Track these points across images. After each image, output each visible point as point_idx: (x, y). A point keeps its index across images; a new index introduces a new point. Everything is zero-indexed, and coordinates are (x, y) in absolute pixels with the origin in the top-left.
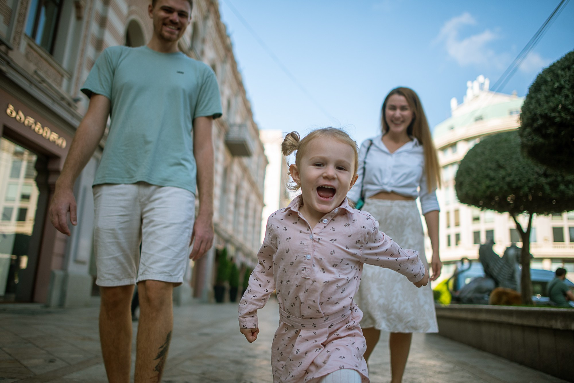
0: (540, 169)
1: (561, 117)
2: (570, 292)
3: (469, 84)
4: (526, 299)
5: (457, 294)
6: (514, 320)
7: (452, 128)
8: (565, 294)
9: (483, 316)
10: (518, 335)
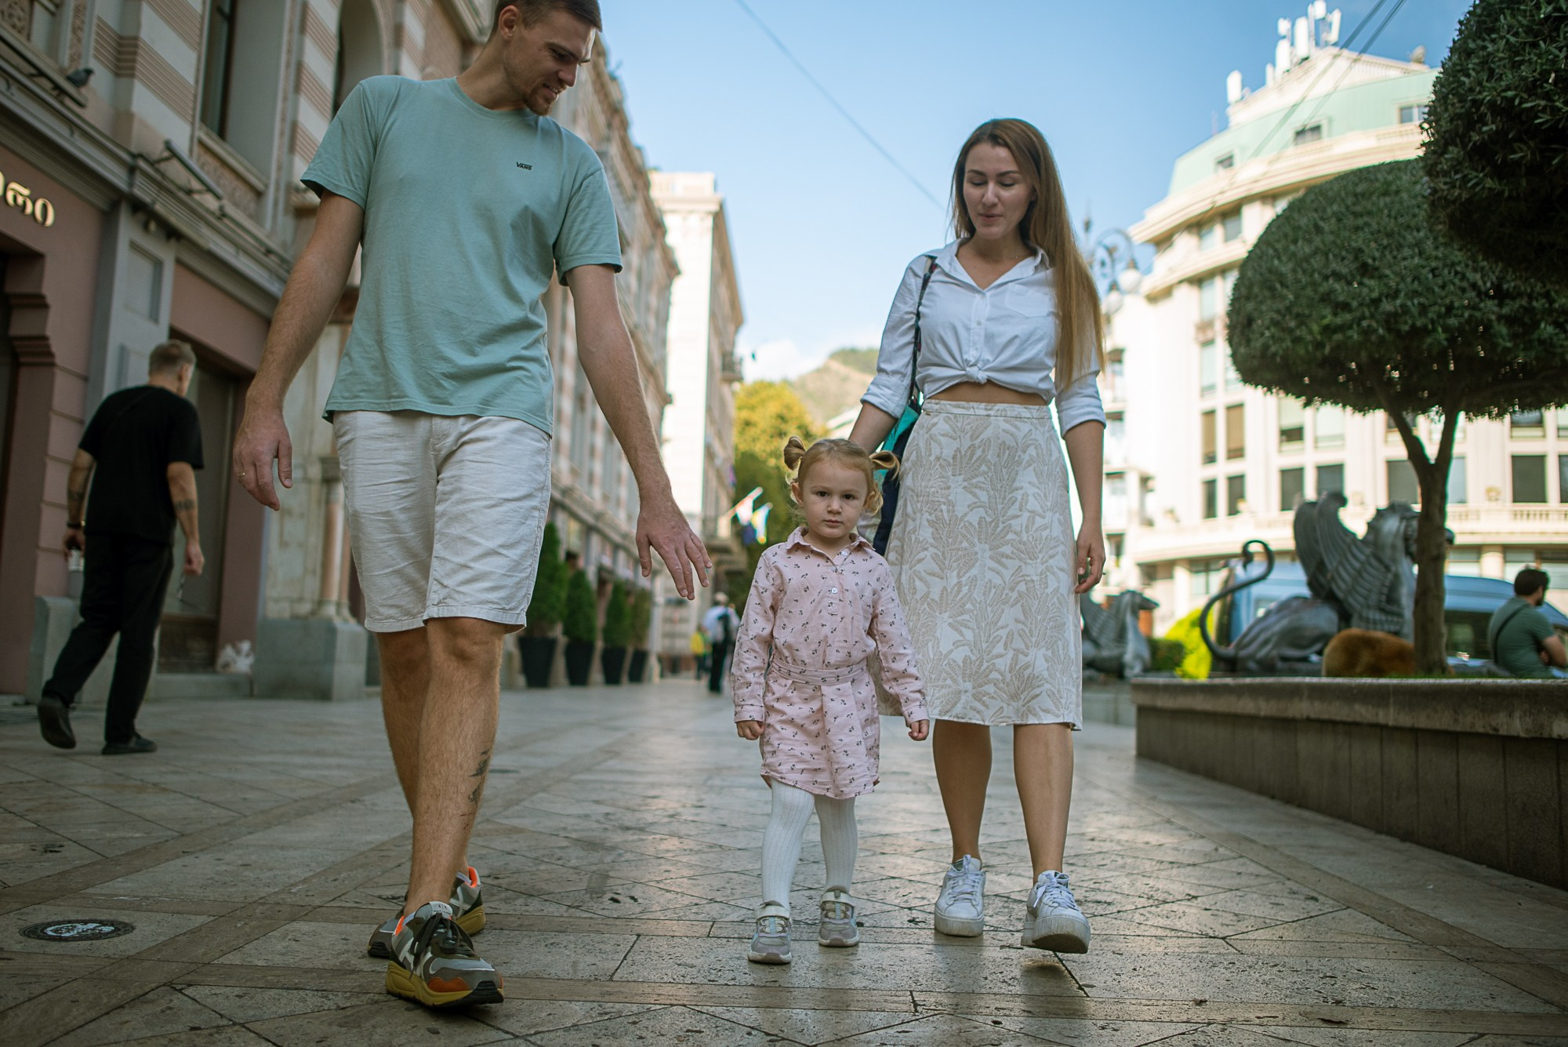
0: (1484, 274)
1: (1555, 110)
2: (1552, 640)
3: (1283, 26)
4: (1427, 658)
5: (1229, 651)
6: (1390, 716)
7: (1227, 162)
8: (1539, 646)
9: (1302, 708)
10: (1400, 757)
